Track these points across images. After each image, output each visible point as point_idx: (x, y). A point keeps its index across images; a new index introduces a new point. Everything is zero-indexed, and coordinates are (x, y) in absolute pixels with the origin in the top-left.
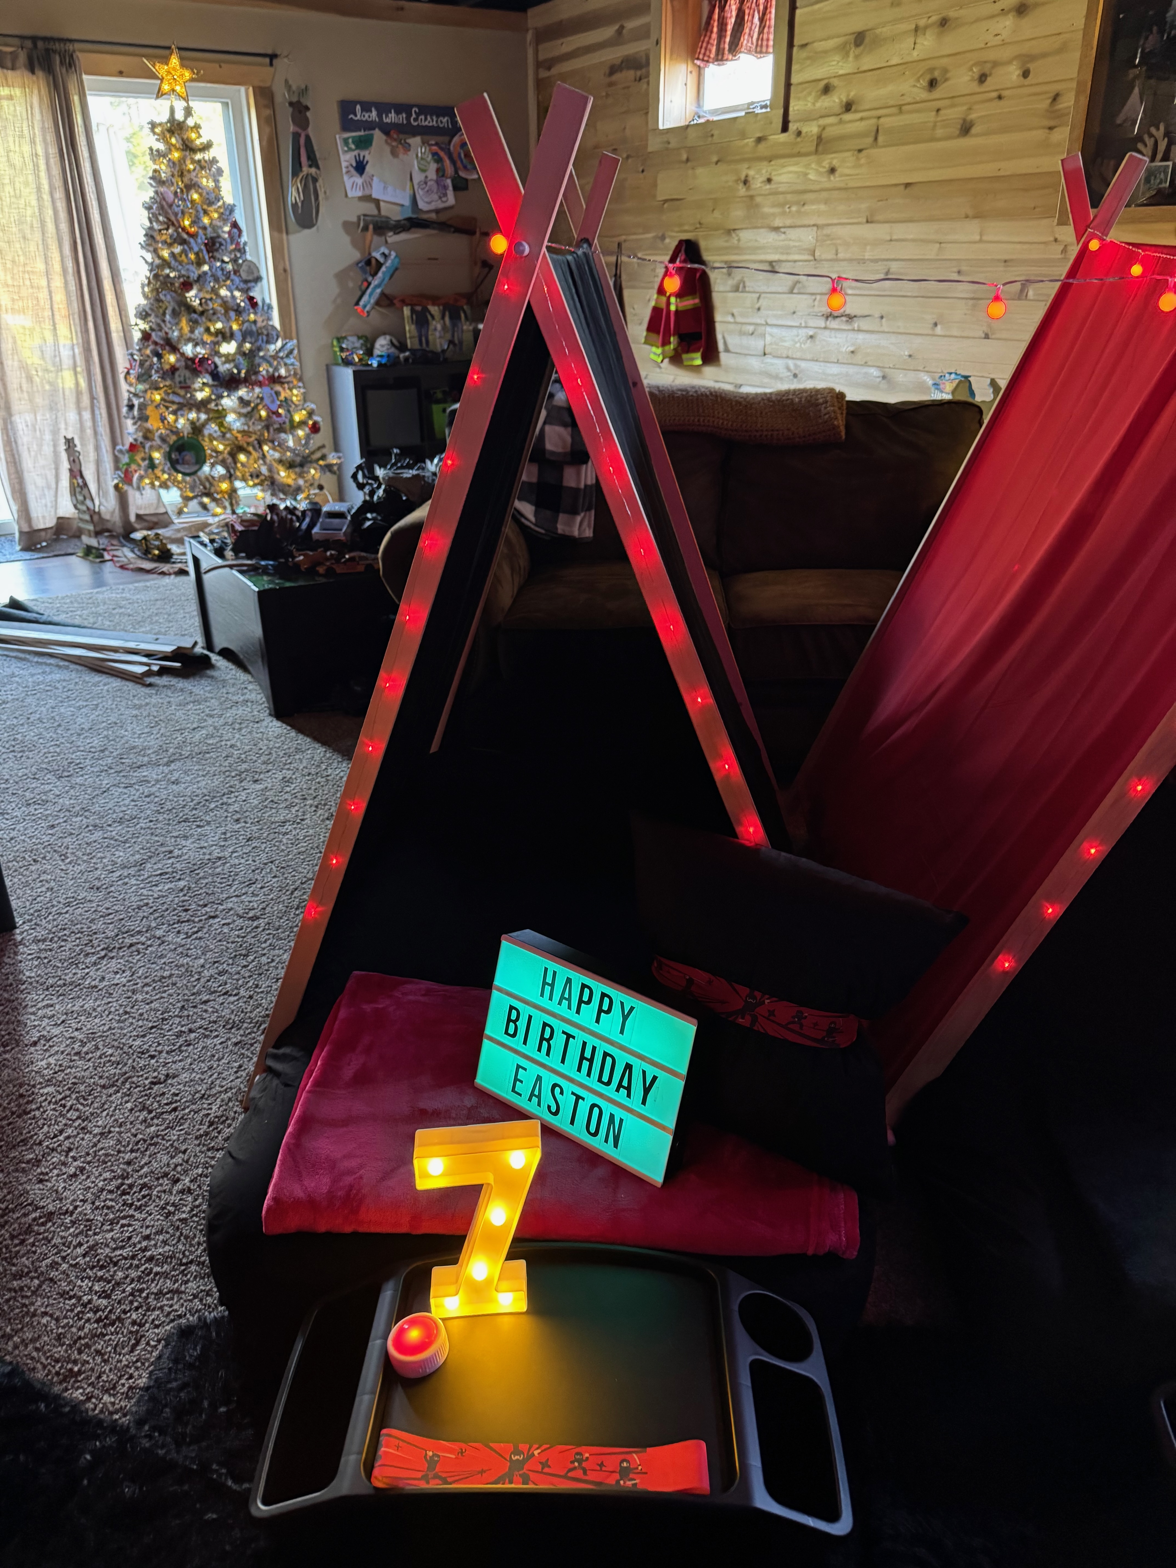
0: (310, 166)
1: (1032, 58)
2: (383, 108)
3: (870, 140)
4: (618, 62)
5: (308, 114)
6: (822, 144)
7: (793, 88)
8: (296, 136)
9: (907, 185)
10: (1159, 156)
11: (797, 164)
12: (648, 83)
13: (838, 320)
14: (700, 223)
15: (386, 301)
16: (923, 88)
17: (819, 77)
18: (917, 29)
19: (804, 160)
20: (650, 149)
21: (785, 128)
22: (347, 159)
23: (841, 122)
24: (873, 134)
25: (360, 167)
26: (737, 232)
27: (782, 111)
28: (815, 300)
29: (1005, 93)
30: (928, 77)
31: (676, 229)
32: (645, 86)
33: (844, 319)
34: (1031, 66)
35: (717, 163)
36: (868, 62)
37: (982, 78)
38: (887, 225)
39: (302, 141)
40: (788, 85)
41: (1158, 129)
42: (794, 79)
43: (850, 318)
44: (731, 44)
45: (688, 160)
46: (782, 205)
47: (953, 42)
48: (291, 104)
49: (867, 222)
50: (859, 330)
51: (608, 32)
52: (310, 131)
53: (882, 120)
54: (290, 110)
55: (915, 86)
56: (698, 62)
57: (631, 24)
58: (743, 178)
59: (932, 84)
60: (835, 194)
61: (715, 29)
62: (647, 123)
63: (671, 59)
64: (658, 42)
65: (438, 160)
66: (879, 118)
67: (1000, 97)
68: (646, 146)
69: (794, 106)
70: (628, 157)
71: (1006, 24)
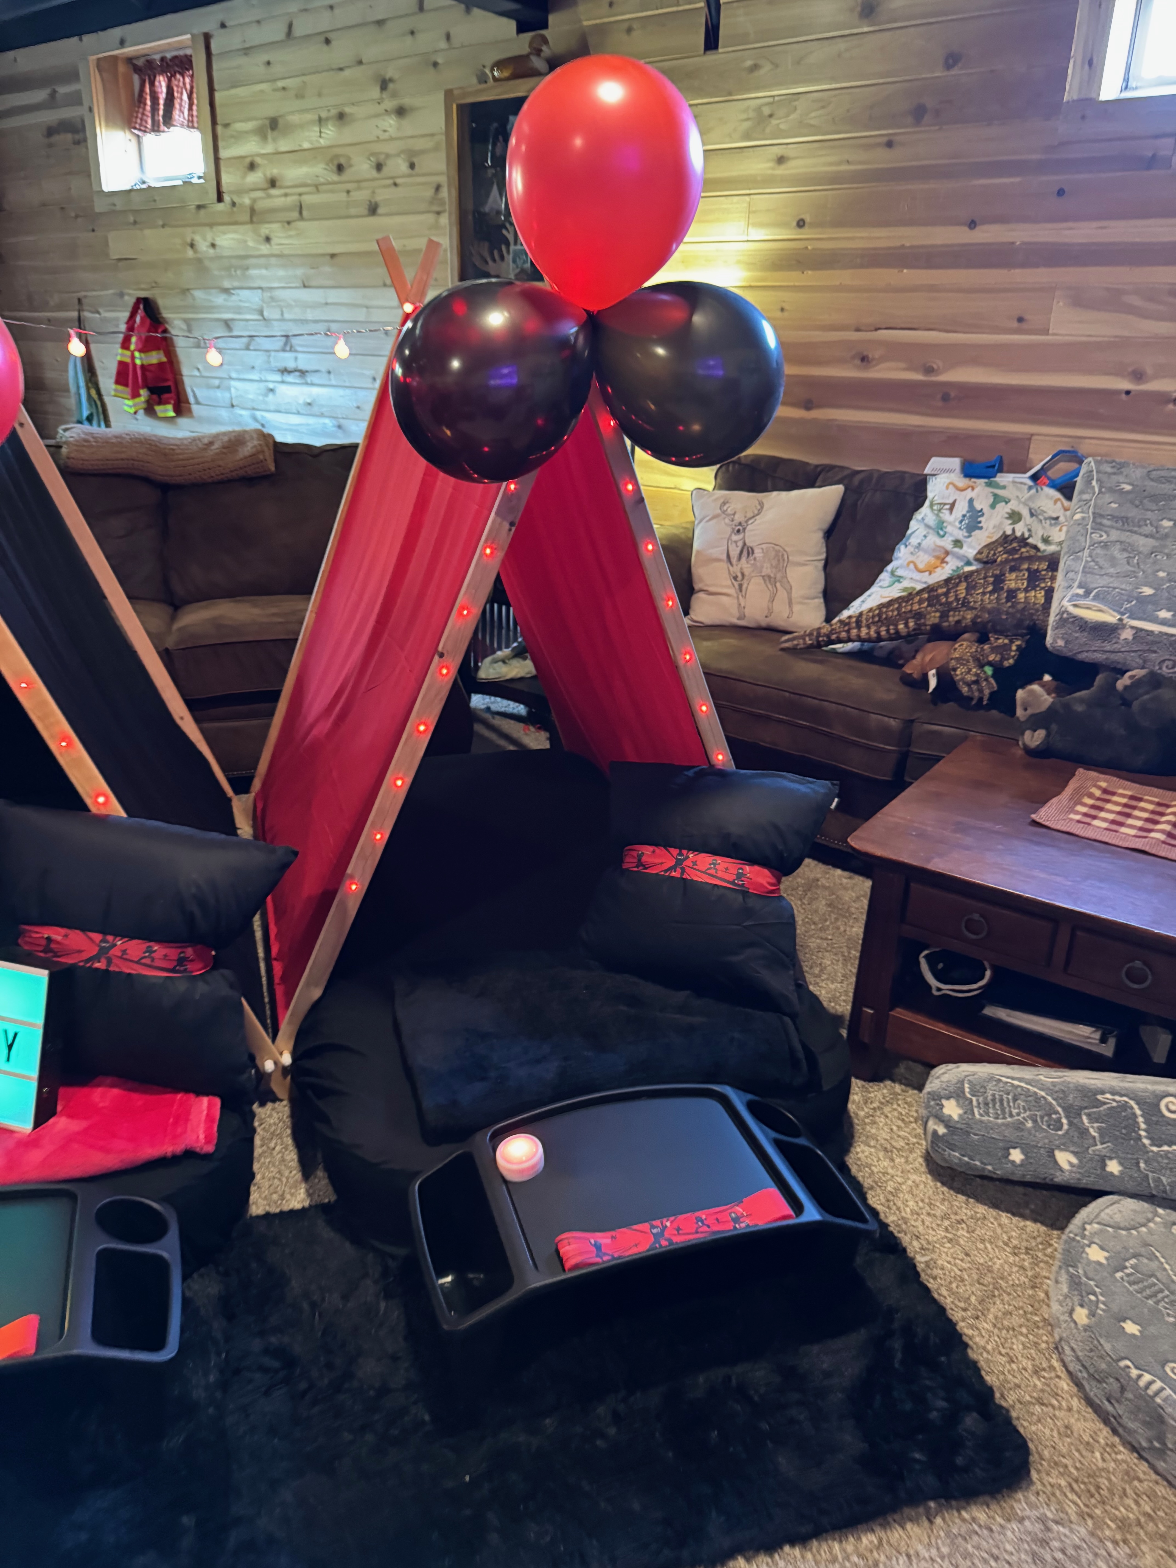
1: (415, 153)
3: (296, 214)
4: (55, 125)
6: (254, 216)
7: (222, 163)
9: (333, 256)
11: (235, 232)
12: (87, 148)
13: (292, 375)
14: (156, 283)
16: (333, 171)
17: (243, 155)
18: (320, 120)
19: (241, 228)
20: (97, 210)
21: (220, 199)
23: (269, 196)
24: (298, 209)
26: (192, 292)
27: (215, 183)
28: (269, 356)
29: (398, 181)
30: (336, 162)
31: (133, 287)
32: (83, 152)
33: (297, 374)
34: (415, 160)
35: (163, 226)
36: (284, 145)
37: (379, 167)
38: (321, 290)
40: (217, 160)
42: (223, 154)
43: (303, 373)
44: (164, 116)
45: (135, 222)
46: (228, 269)
47: (351, 134)
49: (305, 286)
50: (312, 384)
51: (40, 95)
53: (303, 197)
55: (325, 169)
56: (136, 132)
57: (63, 90)
58: (189, 240)
59: (340, 168)
60: (273, 260)
61: (149, 102)
62: (91, 185)
63: (106, 127)
64: (91, 110)
67: (395, 184)
68: (93, 207)
69: (225, 179)
70: (77, 217)
71: (390, 123)
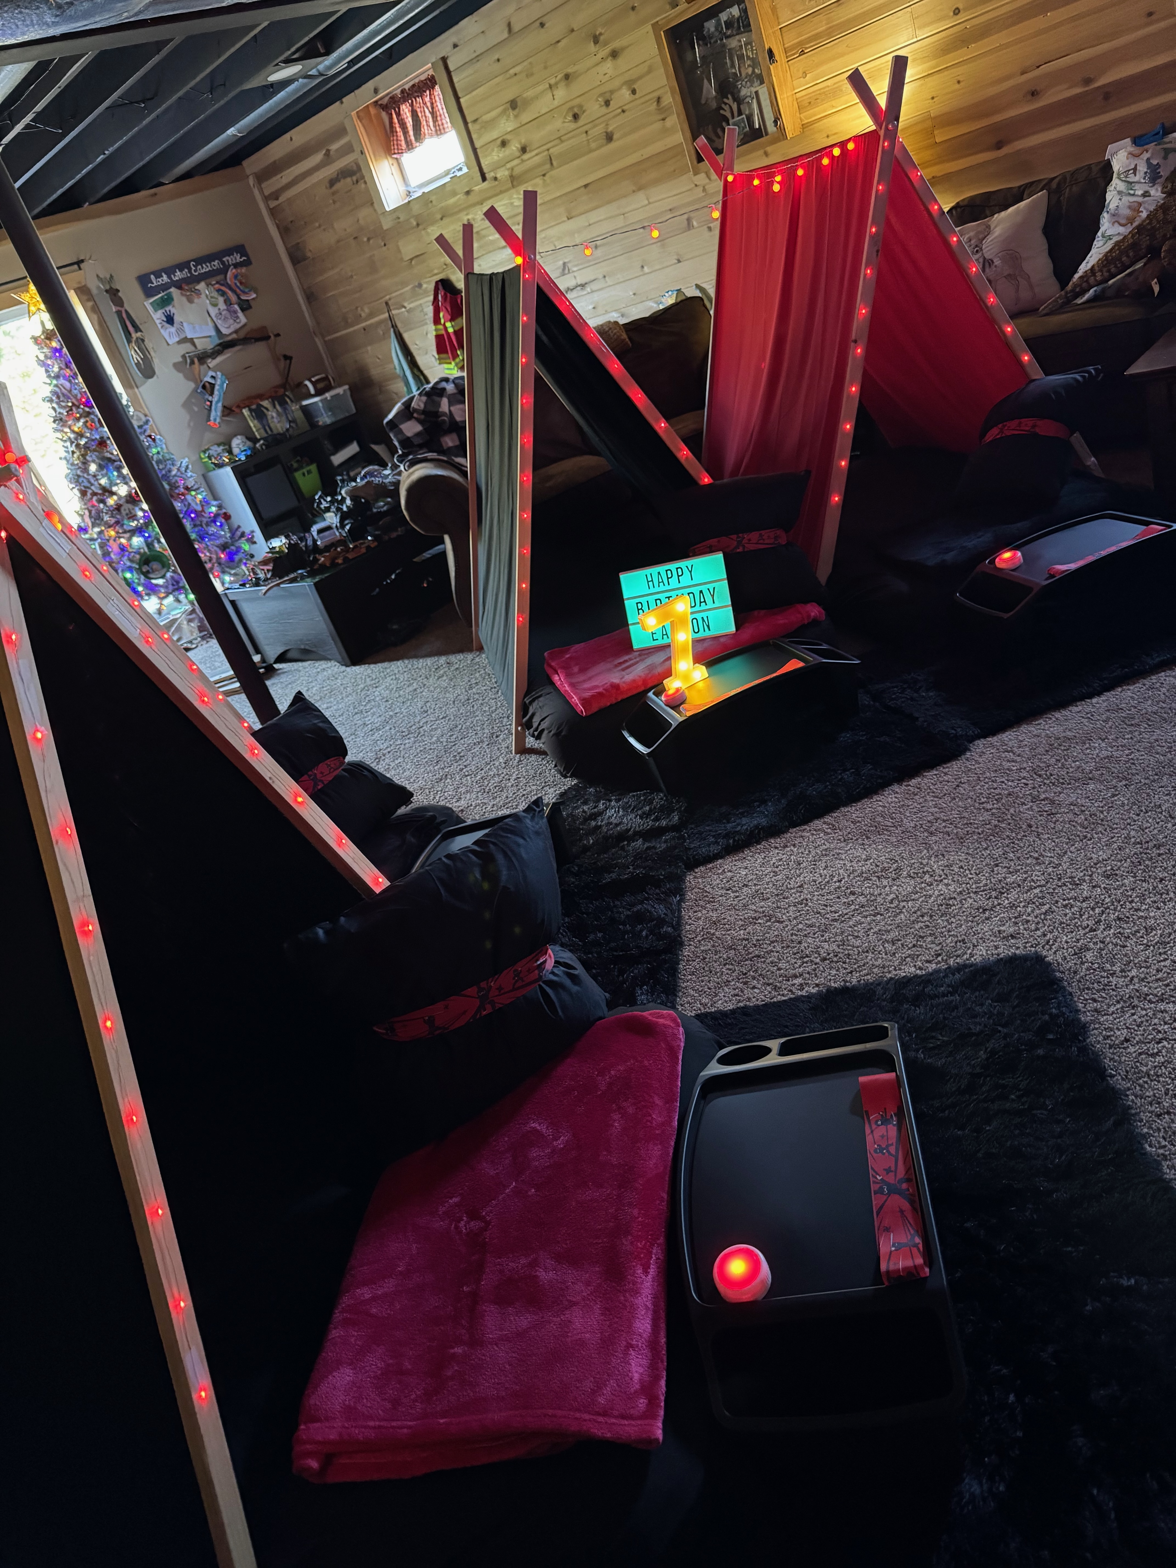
0: (136, 332)
1: (634, 81)
2: (169, 271)
3: (548, 166)
4: (335, 175)
5: (120, 294)
6: (516, 180)
7: (479, 151)
8: (119, 313)
9: (586, 186)
10: (736, 113)
11: (503, 199)
12: (365, 183)
15: (228, 411)
16: (570, 121)
17: (495, 137)
18: (551, 86)
19: (507, 194)
20: (385, 228)
21: (484, 179)
22: (158, 316)
23: (523, 161)
24: (549, 161)
25: (170, 320)
27: (477, 168)
29: (624, 108)
30: (571, 114)
31: (429, 275)
32: (363, 186)
33: (579, 288)
34: (635, 86)
35: (442, 219)
36: (526, 117)
37: (607, 103)
38: (583, 216)
39: (124, 315)
40: (475, 150)
41: (728, 98)
42: (478, 144)
43: (583, 286)
44: (415, 135)
45: (418, 225)
47: (577, 87)
48: (107, 291)
49: (568, 219)
50: (592, 292)
51: (318, 157)
52: (126, 306)
53: (551, 151)
54: (108, 295)
55: (564, 122)
56: (395, 156)
57: (334, 147)
58: (466, 221)
59: (576, 117)
61: (398, 129)
62: (375, 210)
63: (376, 160)
64: (362, 152)
65: (223, 294)
66: (548, 150)
67: (623, 111)
68: (381, 226)
69: (484, 163)
70: (369, 239)
71: (608, 66)
